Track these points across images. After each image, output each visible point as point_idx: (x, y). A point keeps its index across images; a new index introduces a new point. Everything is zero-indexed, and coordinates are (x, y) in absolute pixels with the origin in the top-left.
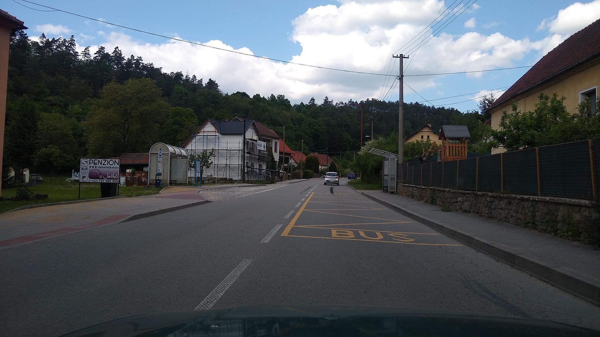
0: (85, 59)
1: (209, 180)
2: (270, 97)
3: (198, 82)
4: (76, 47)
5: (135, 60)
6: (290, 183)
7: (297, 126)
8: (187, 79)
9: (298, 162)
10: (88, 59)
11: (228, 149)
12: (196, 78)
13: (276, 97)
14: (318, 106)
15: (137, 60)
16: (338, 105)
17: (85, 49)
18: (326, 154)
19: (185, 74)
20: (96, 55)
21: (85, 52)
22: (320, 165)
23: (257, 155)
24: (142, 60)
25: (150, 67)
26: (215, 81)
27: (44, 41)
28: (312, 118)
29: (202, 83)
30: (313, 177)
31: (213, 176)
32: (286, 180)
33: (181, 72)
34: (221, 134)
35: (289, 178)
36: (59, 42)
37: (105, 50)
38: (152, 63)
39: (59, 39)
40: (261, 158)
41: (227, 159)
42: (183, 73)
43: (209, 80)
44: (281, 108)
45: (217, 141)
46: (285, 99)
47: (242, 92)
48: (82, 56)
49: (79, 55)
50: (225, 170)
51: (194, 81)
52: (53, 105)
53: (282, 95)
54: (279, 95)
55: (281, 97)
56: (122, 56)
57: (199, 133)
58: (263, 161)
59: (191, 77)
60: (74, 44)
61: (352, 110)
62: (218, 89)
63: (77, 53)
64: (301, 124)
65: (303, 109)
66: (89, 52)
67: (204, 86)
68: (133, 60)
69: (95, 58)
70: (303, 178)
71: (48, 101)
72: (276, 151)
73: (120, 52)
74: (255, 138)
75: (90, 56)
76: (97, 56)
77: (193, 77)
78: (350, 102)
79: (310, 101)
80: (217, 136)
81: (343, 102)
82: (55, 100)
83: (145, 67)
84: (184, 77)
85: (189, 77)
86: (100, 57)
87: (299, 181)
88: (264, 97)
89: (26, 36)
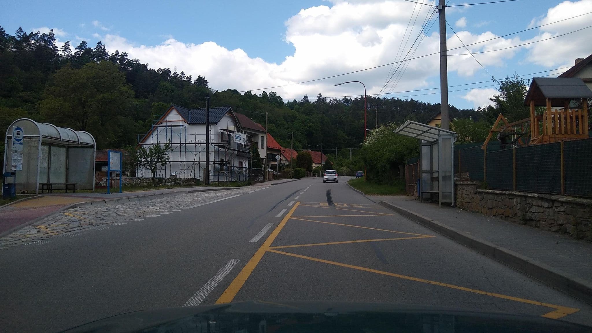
0: (65, 54)
1: (172, 181)
2: (261, 94)
3: (186, 79)
4: (55, 41)
5: (120, 56)
6: (273, 184)
7: (290, 123)
8: (175, 77)
9: (289, 160)
10: (69, 54)
11: (197, 142)
12: (185, 74)
13: (268, 94)
14: (311, 103)
15: (122, 56)
16: (332, 102)
17: (65, 44)
18: (320, 151)
19: (172, 71)
20: (77, 50)
21: (65, 47)
22: (314, 162)
23: (236, 150)
24: (128, 56)
25: (135, 63)
26: (204, 78)
27: (21, 35)
28: (305, 115)
29: (191, 80)
30: (306, 176)
31: (178, 177)
32: (271, 181)
33: (169, 68)
34: (189, 124)
35: (275, 178)
36: (38, 37)
37: (86, 44)
38: (138, 59)
39: (38, 33)
40: (241, 154)
41: (195, 155)
42: (171, 70)
43: (198, 77)
44: (273, 105)
45: (183, 132)
46: (277, 96)
47: (233, 89)
48: (61, 52)
49: (59, 50)
50: (193, 169)
51: (183, 78)
52: (26, 101)
53: (274, 92)
54: (271, 92)
55: (273, 94)
56: (105, 51)
57: (162, 123)
58: (244, 157)
59: (179, 73)
60: (53, 38)
61: (346, 107)
62: (207, 86)
63: (57, 47)
64: (294, 121)
65: (296, 107)
66: (70, 46)
67: (193, 83)
68: (118, 56)
69: (76, 53)
70: (293, 178)
71: (20, 97)
72: (262, 147)
73: (103, 48)
74: (232, 128)
75: (71, 51)
76: (79, 51)
77: (181, 74)
78: (344, 99)
79: (303, 98)
80: (182, 126)
81: (337, 99)
82: (28, 96)
83: (130, 63)
84: (172, 74)
85: (177, 73)
86: (82, 53)
87: (290, 181)
88: (255, 94)
89: (3, 31)
